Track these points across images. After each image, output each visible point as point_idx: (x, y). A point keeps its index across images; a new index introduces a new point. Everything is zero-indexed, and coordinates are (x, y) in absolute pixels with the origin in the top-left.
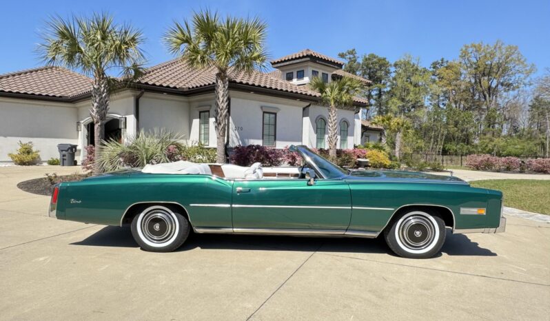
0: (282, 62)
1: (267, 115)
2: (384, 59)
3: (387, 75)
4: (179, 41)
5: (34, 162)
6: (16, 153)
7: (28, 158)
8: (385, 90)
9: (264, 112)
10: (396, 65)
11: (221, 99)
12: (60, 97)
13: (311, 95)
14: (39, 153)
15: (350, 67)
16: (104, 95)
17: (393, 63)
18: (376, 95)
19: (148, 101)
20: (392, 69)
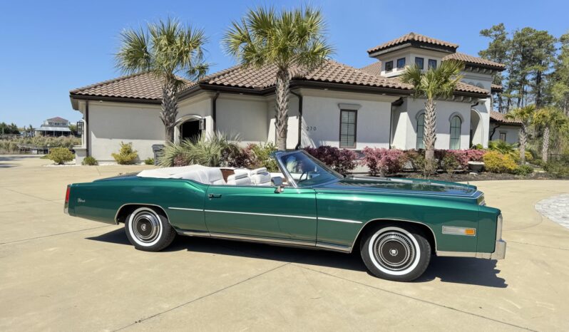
0: (380, 50)
1: (345, 114)
2: (545, 33)
3: (549, 53)
4: (237, 41)
5: (133, 161)
6: (118, 153)
7: (128, 158)
8: (547, 73)
9: (342, 110)
10: (562, 40)
11: (281, 99)
12: (156, 99)
13: (400, 88)
14: (137, 153)
15: (496, 46)
16: (172, 99)
17: (559, 37)
18: (534, 79)
19: (225, 101)
20: (558, 45)
